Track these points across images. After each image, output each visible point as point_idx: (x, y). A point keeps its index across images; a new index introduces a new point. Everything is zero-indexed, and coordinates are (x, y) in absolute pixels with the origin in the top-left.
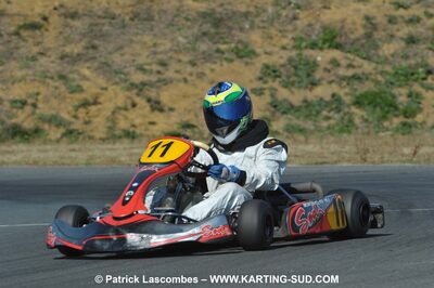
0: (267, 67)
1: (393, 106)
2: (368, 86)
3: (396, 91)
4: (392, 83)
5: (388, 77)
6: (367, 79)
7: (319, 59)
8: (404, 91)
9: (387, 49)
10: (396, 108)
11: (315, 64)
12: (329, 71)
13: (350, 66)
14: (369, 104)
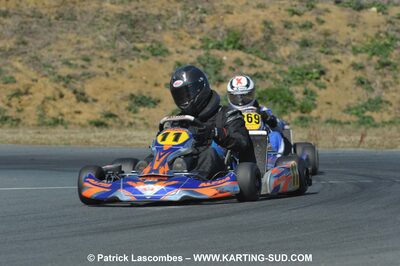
0: (179, 64)
1: (291, 102)
2: (268, 84)
3: (293, 89)
4: (289, 82)
5: (286, 76)
6: (267, 77)
7: (225, 58)
8: (300, 89)
9: (284, 51)
10: (294, 104)
11: (221, 64)
12: (234, 70)
13: (252, 65)
14: (270, 100)
